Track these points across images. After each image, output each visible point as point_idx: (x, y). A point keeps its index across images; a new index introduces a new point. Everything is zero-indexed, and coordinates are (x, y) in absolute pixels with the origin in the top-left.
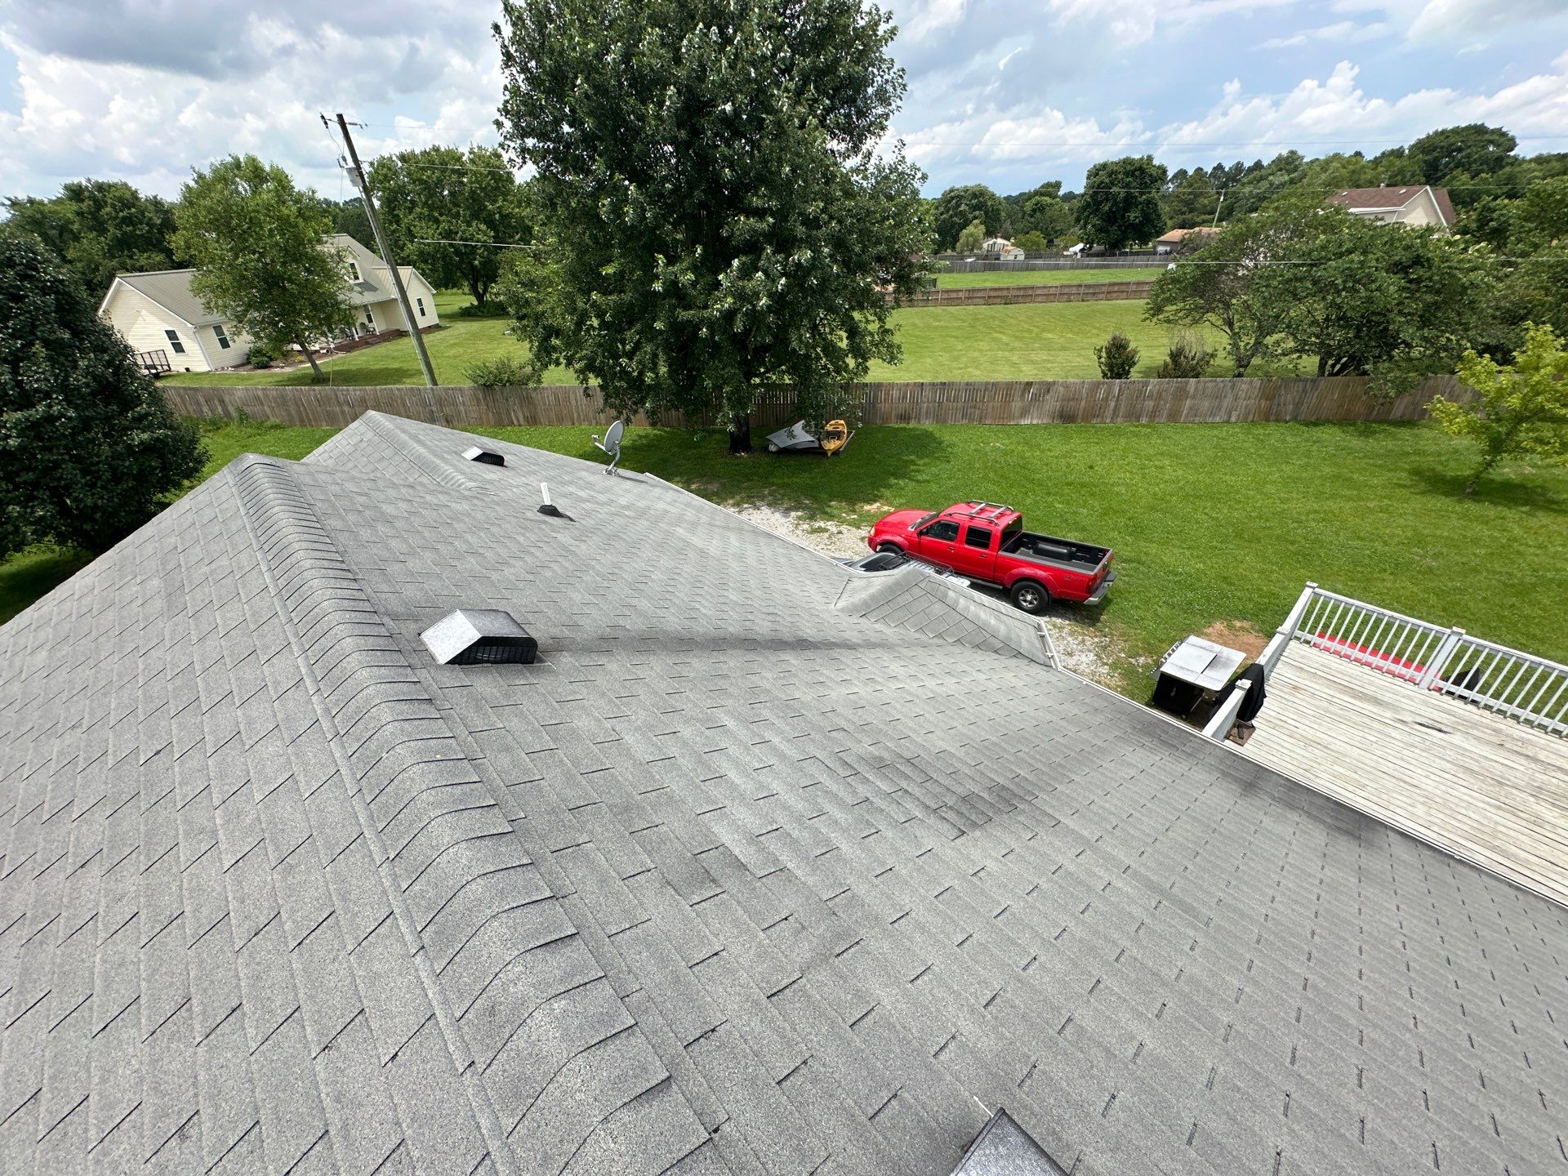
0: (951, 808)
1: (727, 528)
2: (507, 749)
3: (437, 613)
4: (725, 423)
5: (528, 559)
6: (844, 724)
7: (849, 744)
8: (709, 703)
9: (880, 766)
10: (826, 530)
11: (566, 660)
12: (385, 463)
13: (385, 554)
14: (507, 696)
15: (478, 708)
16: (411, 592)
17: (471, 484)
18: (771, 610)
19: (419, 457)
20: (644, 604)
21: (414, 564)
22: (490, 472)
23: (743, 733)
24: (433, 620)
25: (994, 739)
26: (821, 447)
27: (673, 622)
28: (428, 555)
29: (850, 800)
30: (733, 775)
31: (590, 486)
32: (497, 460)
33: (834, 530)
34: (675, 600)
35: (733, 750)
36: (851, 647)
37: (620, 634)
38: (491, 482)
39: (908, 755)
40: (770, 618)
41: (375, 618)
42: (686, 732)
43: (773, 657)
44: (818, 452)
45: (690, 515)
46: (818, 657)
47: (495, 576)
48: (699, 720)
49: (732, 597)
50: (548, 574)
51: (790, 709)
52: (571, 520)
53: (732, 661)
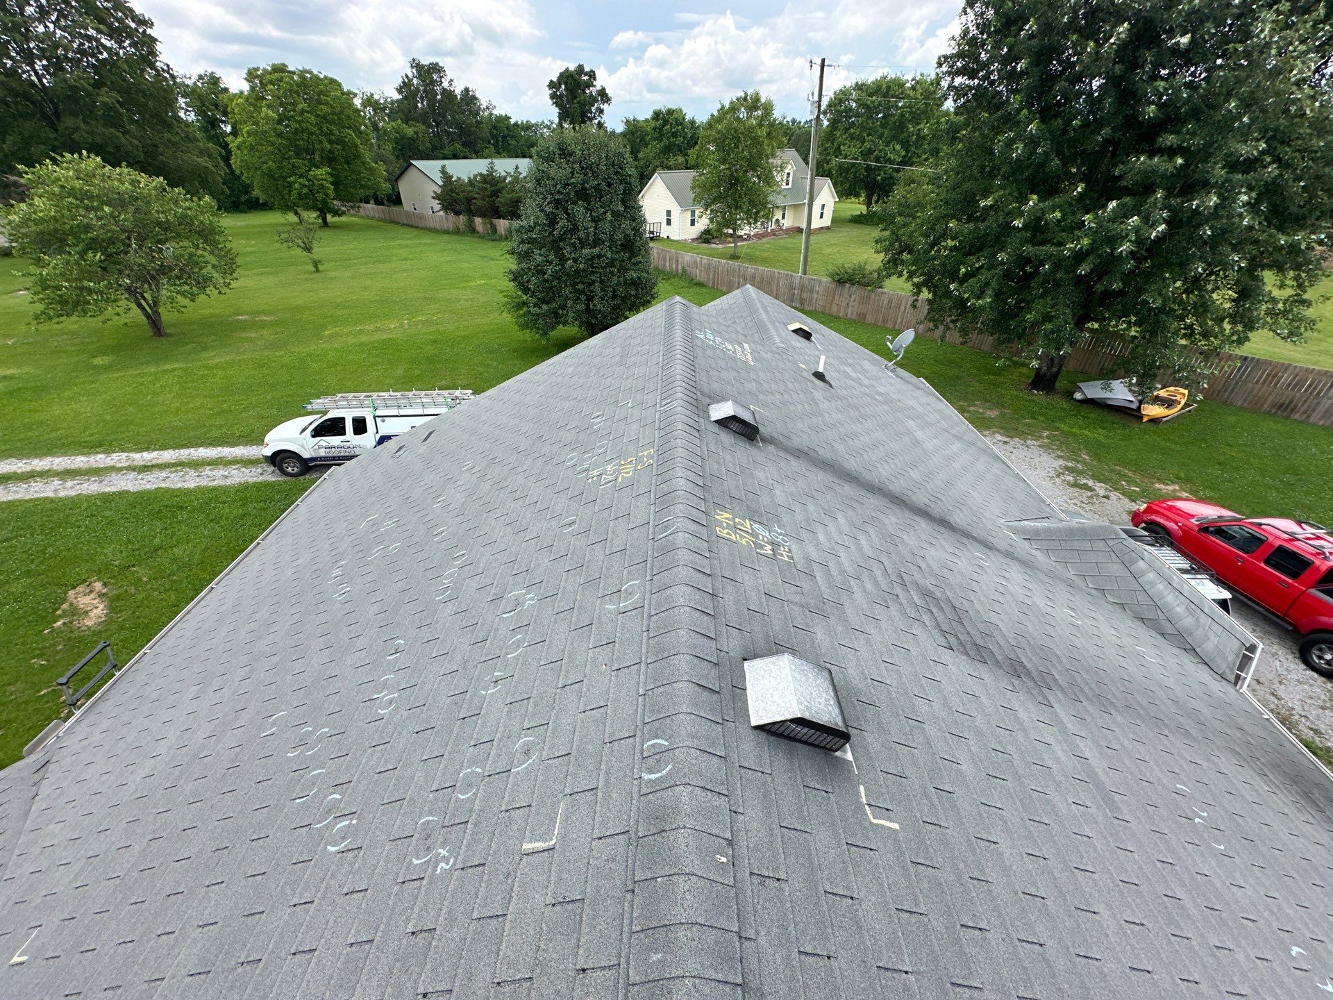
0: (958, 639)
1: (958, 438)
2: (718, 463)
3: (723, 399)
4: (1031, 359)
5: (786, 396)
6: (923, 566)
7: (915, 574)
8: (838, 506)
9: (926, 594)
10: (1091, 489)
11: (771, 448)
12: (741, 320)
13: (714, 365)
14: (732, 446)
15: (716, 443)
16: (716, 387)
17: (782, 345)
18: (939, 496)
19: (761, 321)
20: (840, 448)
21: (724, 374)
22: (799, 342)
23: (846, 528)
24: (718, 402)
25: (1058, 652)
26: (1139, 409)
27: (853, 464)
28: (734, 374)
29: (885, 588)
30: (821, 537)
31: (864, 372)
32: (807, 335)
33: (1102, 493)
34: (865, 456)
35: (832, 528)
36: (987, 546)
37: (812, 453)
38: (794, 348)
39: (957, 604)
40: (933, 499)
41: (694, 390)
42: (811, 507)
43: (908, 514)
44: (1130, 414)
45: (932, 417)
46: (947, 533)
47: (761, 397)
48: (823, 509)
49: (912, 473)
50: (792, 408)
51: (892, 540)
52: (831, 386)
53: (873, 501)
